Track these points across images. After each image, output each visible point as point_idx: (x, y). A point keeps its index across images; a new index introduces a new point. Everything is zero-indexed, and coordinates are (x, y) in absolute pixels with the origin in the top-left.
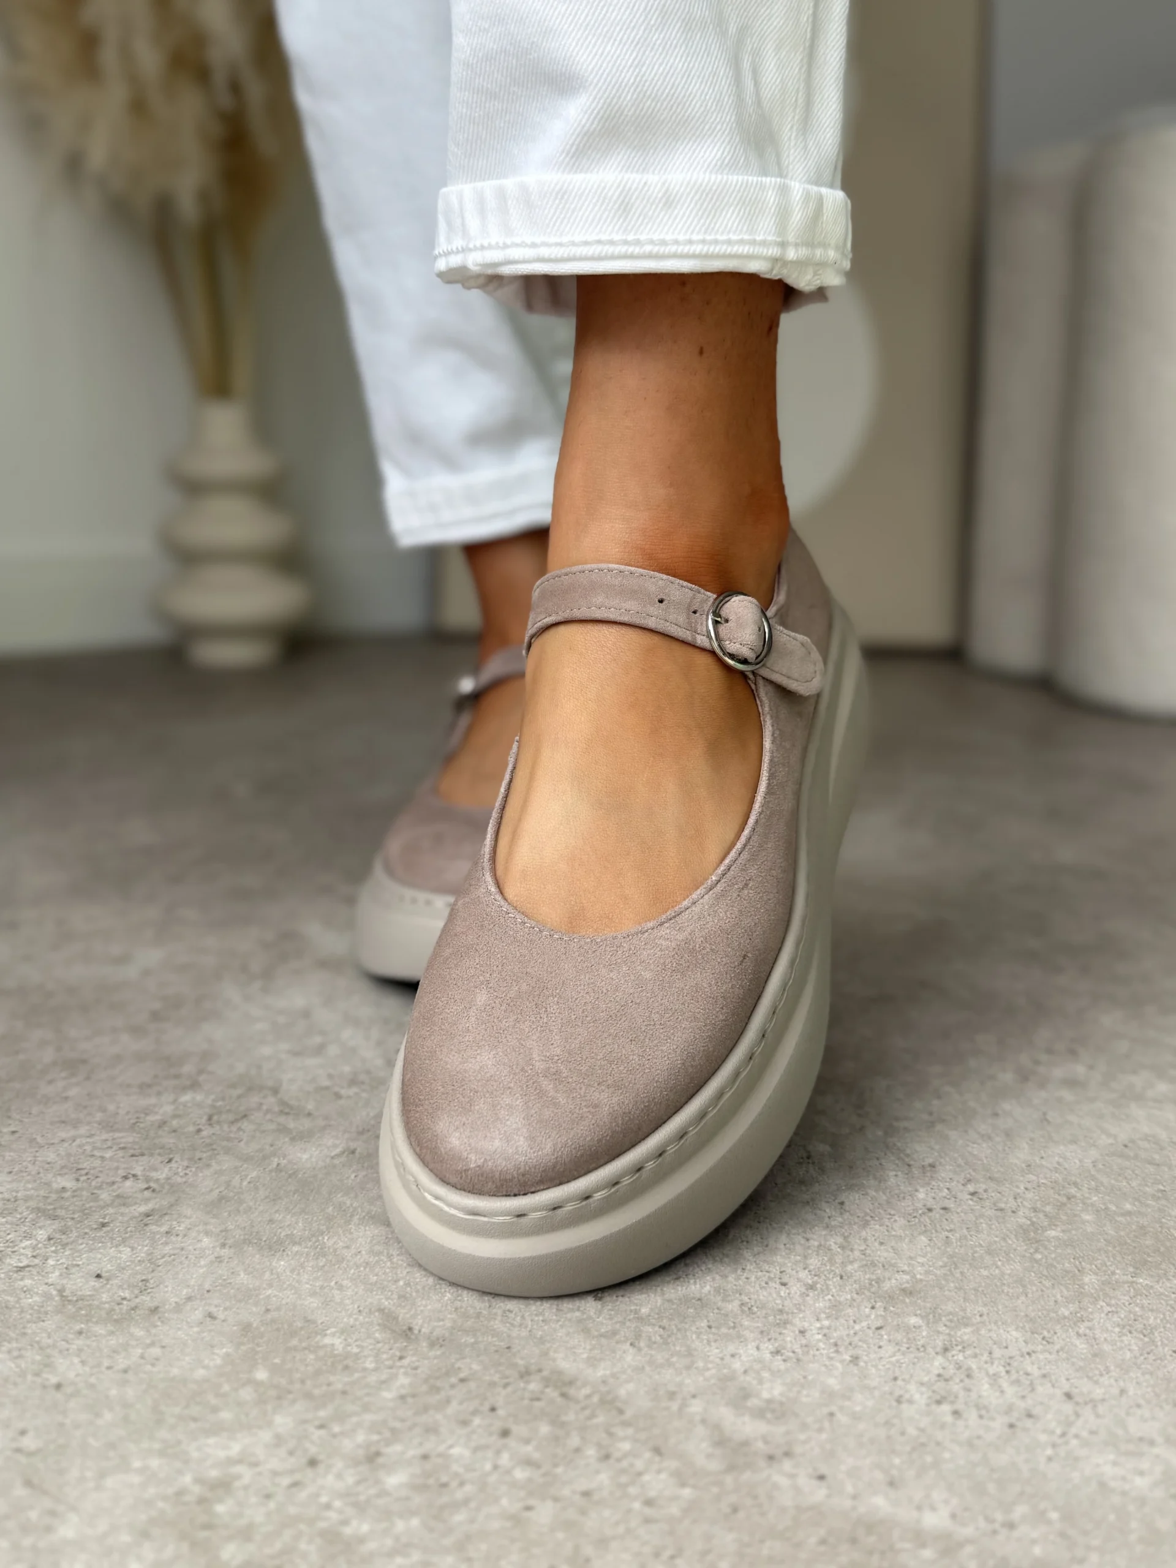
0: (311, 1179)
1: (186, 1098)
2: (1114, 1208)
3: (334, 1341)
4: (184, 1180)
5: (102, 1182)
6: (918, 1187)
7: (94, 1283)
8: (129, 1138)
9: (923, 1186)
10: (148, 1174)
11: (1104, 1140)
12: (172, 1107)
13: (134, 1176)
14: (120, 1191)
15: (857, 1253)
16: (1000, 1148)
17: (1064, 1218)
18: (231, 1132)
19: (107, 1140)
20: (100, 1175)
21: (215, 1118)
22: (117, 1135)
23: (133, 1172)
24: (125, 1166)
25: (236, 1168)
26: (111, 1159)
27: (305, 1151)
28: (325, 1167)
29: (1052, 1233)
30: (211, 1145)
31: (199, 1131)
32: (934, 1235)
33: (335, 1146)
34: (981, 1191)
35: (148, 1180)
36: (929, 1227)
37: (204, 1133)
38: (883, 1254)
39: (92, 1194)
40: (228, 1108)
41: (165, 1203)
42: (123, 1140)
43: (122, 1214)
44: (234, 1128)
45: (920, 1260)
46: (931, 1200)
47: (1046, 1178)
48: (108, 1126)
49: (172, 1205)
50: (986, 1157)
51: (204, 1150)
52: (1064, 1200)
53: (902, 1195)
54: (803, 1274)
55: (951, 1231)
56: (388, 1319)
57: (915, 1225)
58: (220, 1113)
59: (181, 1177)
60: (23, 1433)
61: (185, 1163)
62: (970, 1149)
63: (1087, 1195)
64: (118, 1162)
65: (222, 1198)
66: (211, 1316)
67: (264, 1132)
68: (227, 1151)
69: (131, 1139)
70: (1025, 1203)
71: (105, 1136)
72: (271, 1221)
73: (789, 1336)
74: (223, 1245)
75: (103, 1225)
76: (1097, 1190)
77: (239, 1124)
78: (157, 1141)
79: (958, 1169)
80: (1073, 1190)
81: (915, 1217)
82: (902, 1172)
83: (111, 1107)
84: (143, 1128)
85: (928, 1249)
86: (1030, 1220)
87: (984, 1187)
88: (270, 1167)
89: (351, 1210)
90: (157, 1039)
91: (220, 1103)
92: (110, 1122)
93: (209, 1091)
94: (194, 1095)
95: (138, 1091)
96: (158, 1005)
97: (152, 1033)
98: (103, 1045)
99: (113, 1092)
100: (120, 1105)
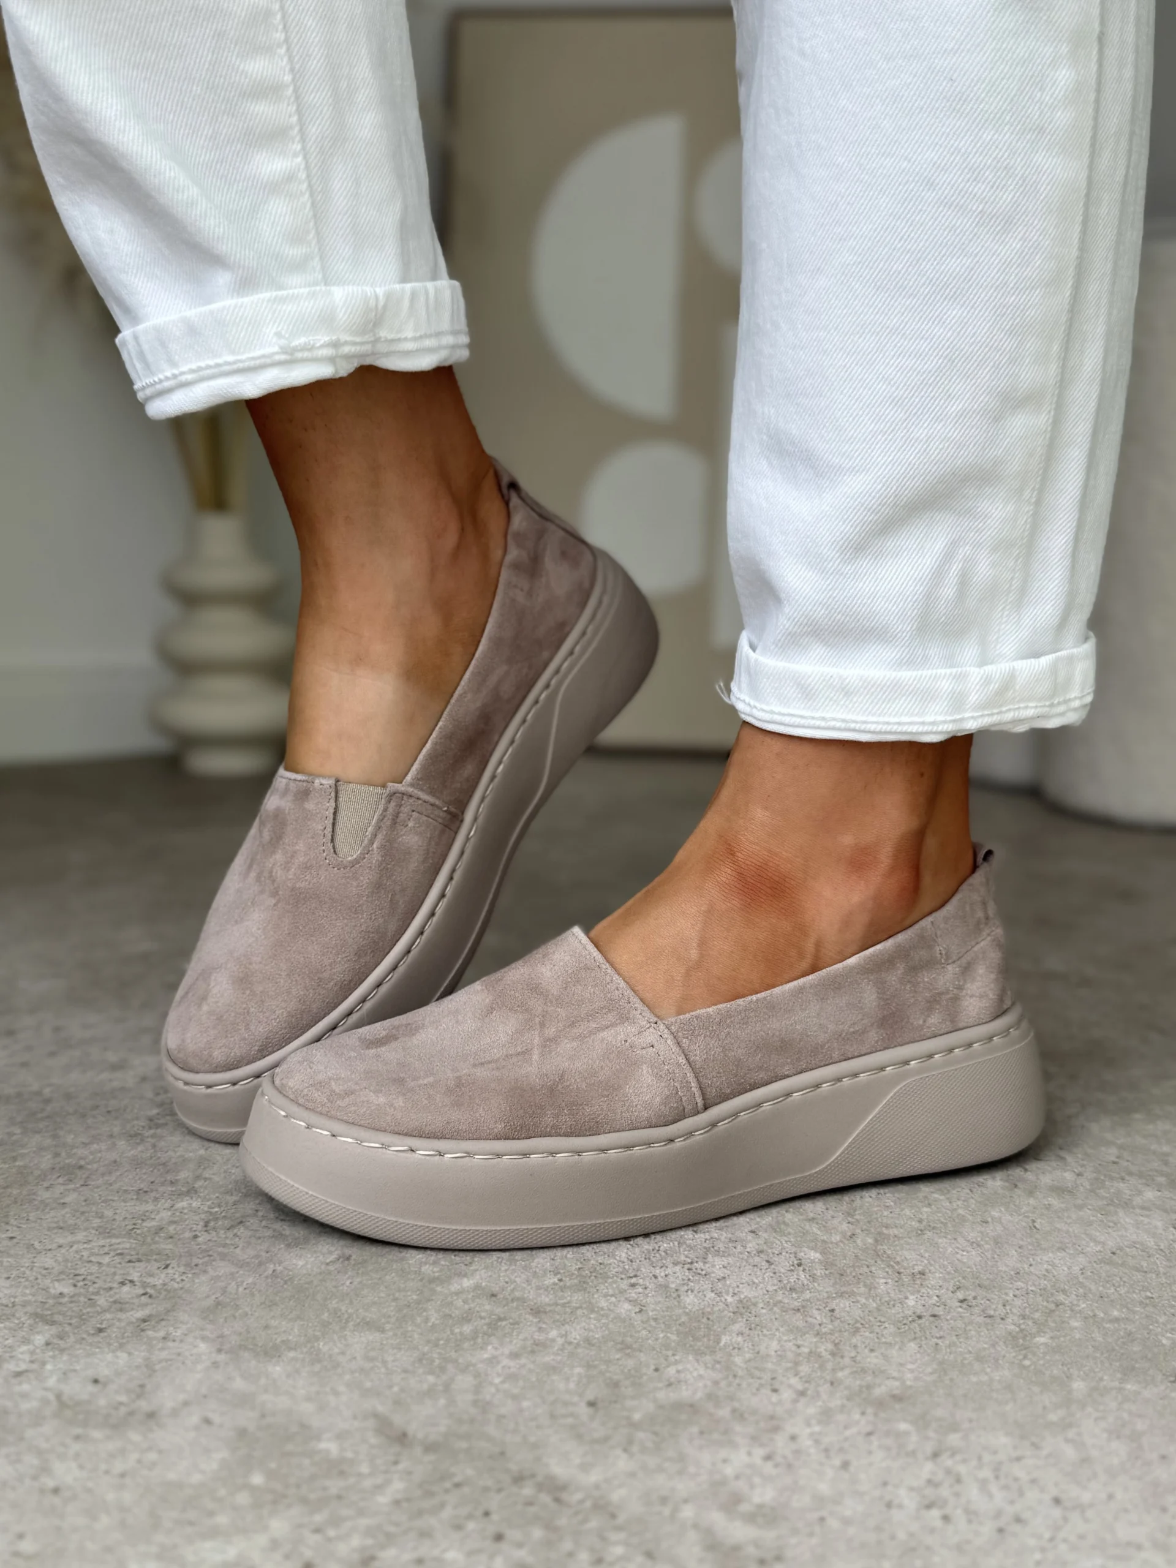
0: (307, 1286)
1: (183, 1204)
2: (1102, 1315)
3: (329, 1446)
4: (180, 1285)
5: (100, 1288)
6: (908, 1294)
7: (91, 1388)
8: (126, 1244)
9: (912, 1294)
10: (145, 1279)
11: (1092, 1248)
12: (169, 1213)
13: (131, 1281)
14: (117, 1296)
15: (847, 1361)
16: (989, 1255)
17: (1053, 1325)
18: (226, 1238)
19: (104, 1246)
20: (96, 1280)
21: (212, 1224)
22: (114, 1241)
23: (129, 1278)
24: (122, 1272)
25: (232, 1274)
26: (108, 1265)
27: (300, 1257)
28: (320, 1273)
29: (1041, 1340)
30: (206, 1251)
31: (196, 1237)
32: (923, 1342)
33: (330, 1253)
34: (970, 1298)
35: (144, 1285)
36: (919, 1334)
37: (200, 1240)
38: (873, 1360)
39: (90, 1299)
40: (223, 1214)
41: (161, 1309)
42: (121, 1246)
43: (119, 1320)
44: (230, 1235)
45: (910, 1366)
46: (921, 1307)
47: (1034, 1285)
48: (105, 1232)
49: (169, 1311)
50: (976, 1265)
51: (200, 1256)
52: (1052, 1306)
53: (892, 1303)
54: (794, 1381)
55: (941, 1337)
56: (383, 1425)
57: (905, 1332)
58: (216, 1219)
59: (178, 1283)
60: (21, 1536)
61: (182, 1269)
62: (959, 1256)
63: (1075, 1302)
64: (115, 1267)
65: (218, 1304)
66: (208, 1421)
67: (260, 1238)
68: (223, 1257)
69: (128, 1246)
70: (1014, 1310)
71: (102, 1242)
72: (267, 1327)
73: (780, 1441)
74: (219, 1351)
75: (101, 1330)
76: (1085, 1296)
77: (235, 1231)
78: (153, 1247)
79: (947, 1277)
80: (1061, 1297)
81: (905, 1324)
82: (892, 1279)
83: (109, 1213)
84: (139, 1234)
85: (918, 1356)
86: (1019, 1326)
87: (973, 1294)
88: (266, 1274)
89: (346, 1316)
90: (154, 1146)
91: (216, 1209)
92: (107, 1228)
93: (205, 1198)
94: (190, 1201)
95: (135, 1197)
96: (155, 1111)
97: (149, 1140)
98: (100, 1152)
99: (110, 1198)
100: (118, 1211)
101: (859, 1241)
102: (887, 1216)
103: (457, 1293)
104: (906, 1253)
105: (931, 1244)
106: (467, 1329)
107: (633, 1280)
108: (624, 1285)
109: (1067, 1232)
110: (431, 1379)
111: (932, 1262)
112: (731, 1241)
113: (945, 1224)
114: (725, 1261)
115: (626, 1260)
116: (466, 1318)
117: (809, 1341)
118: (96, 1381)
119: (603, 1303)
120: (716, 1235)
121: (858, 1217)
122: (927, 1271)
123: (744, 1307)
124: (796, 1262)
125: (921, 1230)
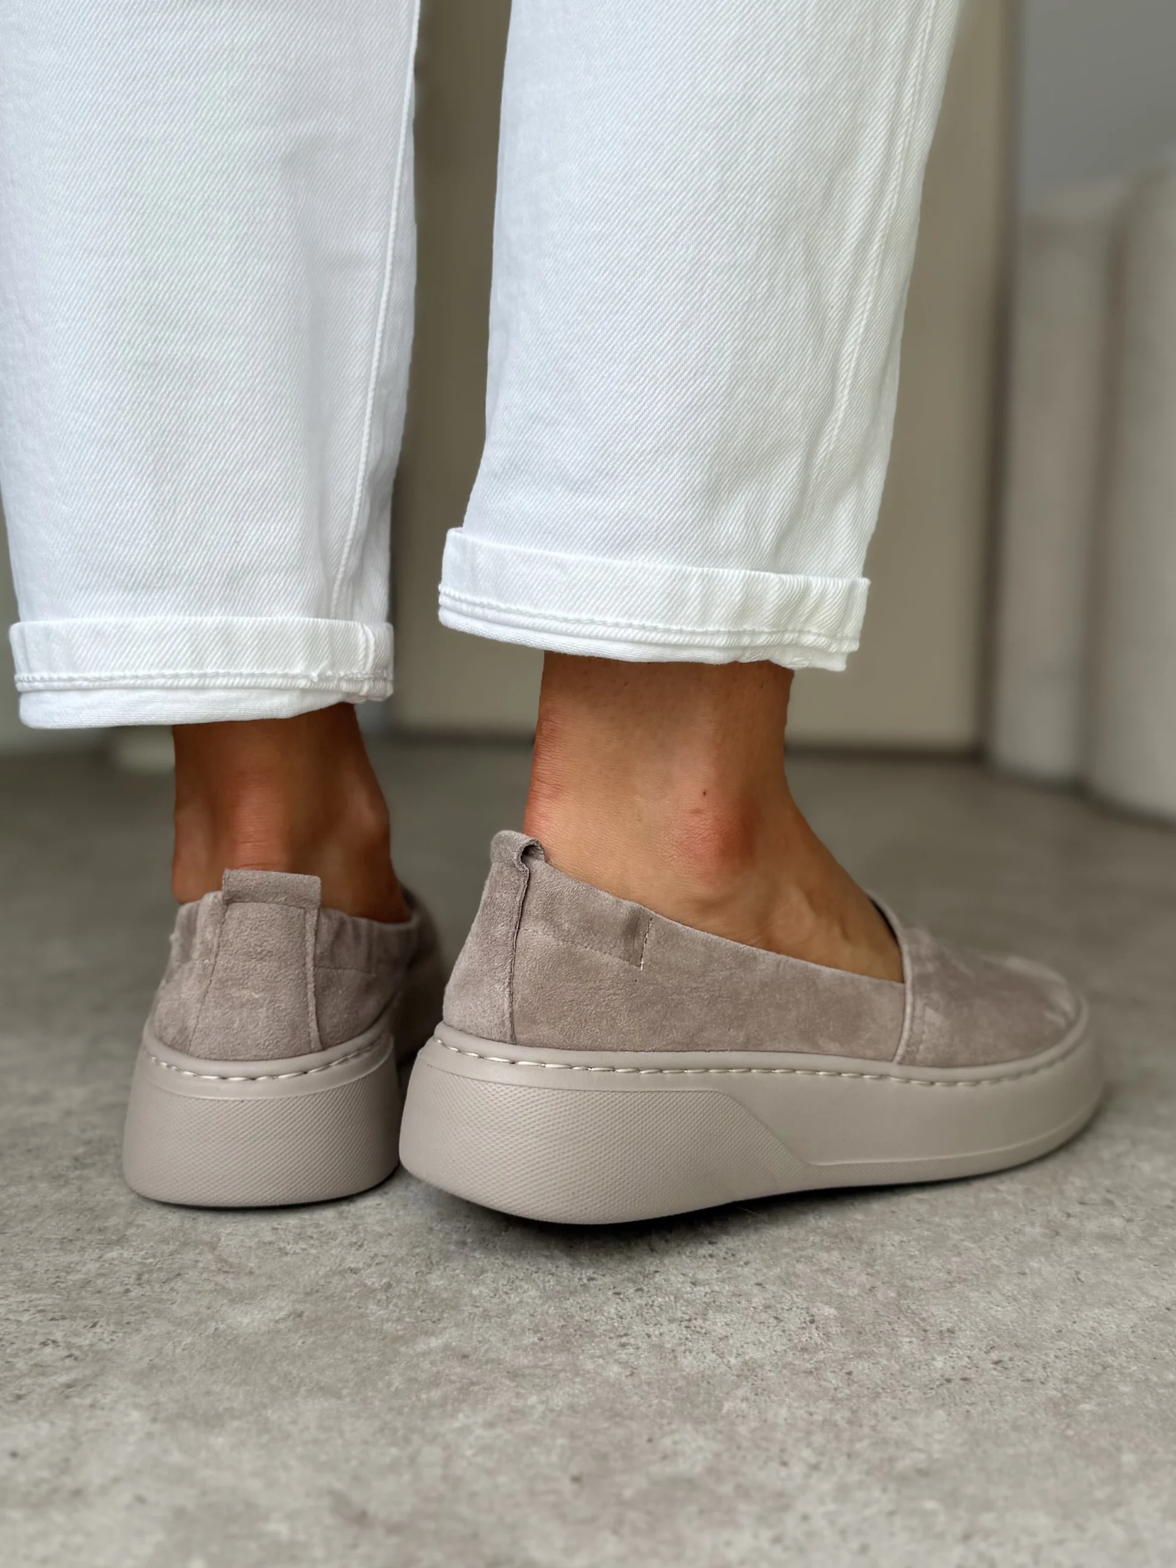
0: (253, 1346)
1: (113, 1254)
2: (1155, 1379)
3: (279, 1528)
4: (110, 1346)
5: (18, 1349)
6: (935, 1355)
7: (9, 1463)
8: (47, 1300)
9: (940, 1354)
10: (69, 1340)
11: (1144, 1303)
12: (97, 1265)
13: (54, 1342)
14: (38, 1359)
15: (866, 1430)
16: (1027, 1311)
17: (1099, 1389)
18: (162, 1292)
19: (23, 1302)
20: (14, 1340)
21: (146, 1276)
22: (35, 1296)
23: (52, 1338)
24: (45, 1331)
25: (168, 1333)
26: (28, 1323)
27: (246, 1313)
28: (269, 1332)
29: (1086, 1407)
30: (140, 1307)
31: (127, 1291)
32: (953, 1410)
33: (280, 1309)
34: (1006, 1359)
35: (69, 1346)
36: (948, 1400)
37: (132, 1294)
38: (896, 1429)
39: (7, 1362)
40: (158, 1266)
41: (88, 1372)
42: (42, 1302)
43: (41, 1386)
44: (167, 1288)
45: (938, 1437)
46: (950, 1369)
47: (1079, 1345)
48: (25, 1286)
49: (97, 1375)
50: (1012, 1322)
51: (133, 1313)
52: (1099, 1369)
53: (917, 1365)
54: (806, 1453)
55: (972, 1404)
56: (340, 1503)
57: (931, 1397)
58: (150, 1272)
59: (108, 1343)
61: (112, 1328)
62: (993, 1312)
63: (1125, 1364)
64: (36, 1326)
65: (152, 1367)
66: (141, 1500)
67: (200, 1292)
68: (159, 1314)
69: (50, 1301)
70: (1056, 1374)
71: (20, 1299)
72: (208, 1393)
73: (790, 1523)
74: (154, 1420)
75: (19, 1397)
76: (1136, 1358)
77: (172, 1284)
78: (79, 1303)
79: (979, 1335)
80: (1109, 1359)
81: (932, 1389)
82: (917, 1338)
83: (29, 1265)
84: (63, 1289)
85: (947, 1424)
86: (1061, 1391)
87: (1009, 1354)
88: (207, 1333)
89: (298, 1380)
90: (80, 1189)
91: (150, 1260)
92: (27, 1282)
93: (138, 1247)
94: (121, 1251)
95: (58, 1246)
96: (81, 1150)
97: (74, 1182)
98: (19, 1195)
99: (30, 1247)
100: (38, 1263)
101: (880, 1296)
102: (911, 1267)
103: (424, 1354)
104: (933, 1309)
105: (961, 1298)
106: (436, 1394)
107: (624, 1340)
108: (613, 1345)
109: (1116, 1285)
110: (394, 1451)
111: (963, 1319)
112: (734, 1294)
113: (977, 1276)
114: (728, 1318)
115: (615, 1317)
116: (434, 1382)
117: (823, 1407)
118: (14, 1455)
119: (590, 1366)
120: (717, 1288)
121: (877, 1268)
122: (957, 1329)
123: (749, 1370)
124: (808, 1319)
125: (950, 1283)
